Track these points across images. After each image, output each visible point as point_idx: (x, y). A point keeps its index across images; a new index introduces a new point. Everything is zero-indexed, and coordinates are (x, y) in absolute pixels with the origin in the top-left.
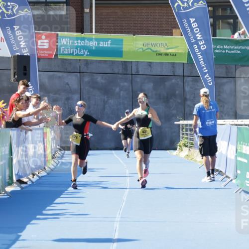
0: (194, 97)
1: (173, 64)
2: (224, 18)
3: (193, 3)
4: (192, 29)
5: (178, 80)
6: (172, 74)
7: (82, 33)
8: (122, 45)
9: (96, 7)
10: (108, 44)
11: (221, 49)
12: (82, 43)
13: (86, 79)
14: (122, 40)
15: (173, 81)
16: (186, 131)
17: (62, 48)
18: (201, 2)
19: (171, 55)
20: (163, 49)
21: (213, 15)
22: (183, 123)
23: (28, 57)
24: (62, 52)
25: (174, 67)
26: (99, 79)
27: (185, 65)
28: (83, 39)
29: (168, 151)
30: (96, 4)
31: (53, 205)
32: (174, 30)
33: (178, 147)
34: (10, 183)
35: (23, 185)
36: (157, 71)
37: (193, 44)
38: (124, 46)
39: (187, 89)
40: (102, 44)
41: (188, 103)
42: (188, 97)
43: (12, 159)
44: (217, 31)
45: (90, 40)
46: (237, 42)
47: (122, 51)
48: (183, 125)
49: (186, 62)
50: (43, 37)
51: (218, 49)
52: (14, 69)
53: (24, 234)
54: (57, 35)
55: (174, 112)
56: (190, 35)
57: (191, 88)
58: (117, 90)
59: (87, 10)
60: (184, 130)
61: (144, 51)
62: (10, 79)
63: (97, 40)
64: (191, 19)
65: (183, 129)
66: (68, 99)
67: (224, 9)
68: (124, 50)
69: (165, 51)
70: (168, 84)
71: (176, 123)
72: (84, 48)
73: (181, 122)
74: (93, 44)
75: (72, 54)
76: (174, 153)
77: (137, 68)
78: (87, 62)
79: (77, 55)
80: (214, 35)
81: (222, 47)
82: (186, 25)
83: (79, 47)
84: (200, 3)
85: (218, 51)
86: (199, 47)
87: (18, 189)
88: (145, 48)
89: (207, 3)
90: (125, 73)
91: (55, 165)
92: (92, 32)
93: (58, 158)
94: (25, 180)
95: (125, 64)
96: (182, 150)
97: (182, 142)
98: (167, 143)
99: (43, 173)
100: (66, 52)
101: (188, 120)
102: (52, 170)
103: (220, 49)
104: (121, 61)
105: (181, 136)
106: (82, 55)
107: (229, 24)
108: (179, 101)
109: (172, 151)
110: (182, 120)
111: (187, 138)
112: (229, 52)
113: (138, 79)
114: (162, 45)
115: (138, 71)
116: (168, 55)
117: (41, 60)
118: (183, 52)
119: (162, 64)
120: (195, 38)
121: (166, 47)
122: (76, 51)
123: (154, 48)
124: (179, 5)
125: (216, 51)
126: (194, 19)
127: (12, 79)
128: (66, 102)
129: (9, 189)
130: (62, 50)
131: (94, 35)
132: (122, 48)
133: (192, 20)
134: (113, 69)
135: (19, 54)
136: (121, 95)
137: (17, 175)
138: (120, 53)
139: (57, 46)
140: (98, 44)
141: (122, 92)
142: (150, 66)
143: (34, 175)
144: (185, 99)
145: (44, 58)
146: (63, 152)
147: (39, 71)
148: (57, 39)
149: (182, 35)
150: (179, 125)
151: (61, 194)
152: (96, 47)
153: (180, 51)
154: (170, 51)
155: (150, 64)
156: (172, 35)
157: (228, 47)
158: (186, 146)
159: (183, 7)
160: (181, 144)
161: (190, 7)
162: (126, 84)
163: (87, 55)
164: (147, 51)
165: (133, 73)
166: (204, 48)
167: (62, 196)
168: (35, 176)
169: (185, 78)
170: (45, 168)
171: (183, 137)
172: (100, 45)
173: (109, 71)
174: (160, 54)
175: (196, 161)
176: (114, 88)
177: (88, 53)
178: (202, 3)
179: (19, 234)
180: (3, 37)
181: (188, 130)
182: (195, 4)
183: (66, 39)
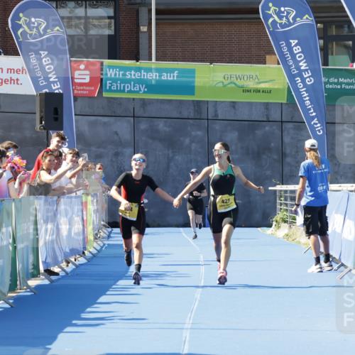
0: (297, 152)
1: (267, 106)
2: (339, 39)
3: (294, 19)
4: (293, 56)
5: (274, 127)
6: (265, 120)
7: (137, 61)
8: (194, 77)
9: (157, 24)
10: (174, 76)
11: (335, 83)
12: (138, 74)
13: (143, 126)
14: (193, 71)
15: (267, 128)
16: (286, 200)
17: (108, 82)
18: (307, 16)
19: (263, 92)
20: (252, 83)
21: (324, 35)
22: (281, 189)
23: (60, 95)
24: (108, 88)
25: (267, 109)
26: (161, 125)
27: (283, 106)
28: (138, 69)
29: (259, 229)
30: (156, 19)
31: (96, 306)
32: (267, 57)
33: (274, 223)
34: (35, 274)
35: (53, 278)
36: (244, 114)
37: (295, 76)
38: (196, 79)
39: (287, 139)
40: (165, 77)
41: (288, 160)
42: (288, 151)
43: (38, 239)
44: (330, 57)
45: (149, 70)
47: (194, 87)
48: (281, 191)
49: (285, 101)
50: (82, 67)
51: (331, 84)
52: (41, 111)
54: (102, 64)
55: (268, 173)
56: (291, 63)
57: (292, 138)
58: (187, 141)
59: (144, 29)
60: (282, 199)
61: (225, 86)
62: (34, 126)
63: (158, 70)
64: (291, 41)
65: (281, 197)
66: (117, 154)
67: (340, 26)
68: (196, 84)
69: (255, 86)
70: (259, 133)
71: (270, 188)
72: (140, 82)
73: (278, 188)
74: (153, 77)
75: (123, 91)
76: (269, 231)
77: (216, 111)
78: (144, 103)
79: (130, 92)
80: (326, 63)
81: (336, 80)
82: (285, 50)
83: (133, 80)
84: (305, 18)
85: (331, 86)
86: (303, 80)
87: (47, 282)
88: (226, 82)
89: (315, 17)
90: (198, 117)
91: (99, 248)
92: (150, 59)
93: (103, 238)
94: (56, 269)
95: (198, 104)
96: (279, 227)
97: (279, 216)
98: (257, 216)
99: (82, 260)
100: (114, 88)
101: (287, 184)
102: (94, 256)
103: (333, 83)
104: (193, 101)
105: (278, 207)
106: (137, 92)
107: (346, 47)
108: (275, 157)
109: (265, 228)
110: (279, 184)
111: (287, 210)
112: (347, 87)
113: (217, 126)
114: (250, 77)
115: (216, 115)
116: (259, 91)
117: (79, 100)
118: (281, 87)
119: (250, 104)
120: (298, 68)
121: (257, 80)
122: (128, 87)
123: (239, 83)
124: (274, 21)
125: (328, 86)
126: (296, 41)
127: (38, 126)
128: (114, 159)
129: (33, 283)
130: (108, 85)
131: (154, 63)
132: (194, 82)
133: (294, 42)
134: (180, 113)
135: (47, 91)
136: (193, 148)
137: (44, 263)
139: (102, 79)
140: (160, 76)
141: (193, 144)
142: (234, 107)
143: (68, 262)
144: (283, 155)
145: (83, 97)
146: (110, 230)
147: (75, 115)
148: (102, 70)
149: (279, 64)
150: (275, 191)
151: (108, 290)
152: (156, 81)
153: (276, 87)
154: (263, 86)
155: (233, 104)
156: (264, 63)
157: (345, 81)
158: (285, 222)
159: (281, 24)
160: (278, 219)
161: (290, 24)
162: (199, 133)
163: (144, 92)
164: (229, 86)
165: (210, 117)
166: (310, 82)
167: (108, 293)
168: (70, 265)
169: (284, 124)
170: (84, 253)
171: (281, 209)
172: (163, 78)
173: (175, 114)
174: (249, 91)
175: (299, 242)
176: (182, 139)
177: (146, 90)
178: (307, 18)
179: (48, 347)
180: (25, 67)
181: (289, 199)
182: (298, 19)
183: (114, 69)
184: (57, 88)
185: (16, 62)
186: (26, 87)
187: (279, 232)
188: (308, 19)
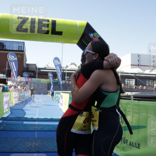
7: (35, 78)
21: (53, 77)
24: (32, 81)
27: (49, 83)
29: (46, 95)
44: (54, 79)
46: (56, 81)
52: (26, 83)
53: (26, 106)
57: (50, 86)
59: (36, 75)
74: (37, 80)
82: (50, 78)
94: (26, 98)
103: (54, 81)
104: (41, 83)
105: (48, 93)
106: (35, 81)
129: (24, 99)
131: (37, 79)
138: (40, 81)
147: (29, 83)
150: (48, 91)
154: (48, 81)
155: (44, 83)
156: (48, 79)
166: (52, 81)
175: (50, 97)
183: (33, 79)
184: (27, 81)
185: (24, 78)
186: (24, 80)
187: (48, 95)
188: (52, 75)
